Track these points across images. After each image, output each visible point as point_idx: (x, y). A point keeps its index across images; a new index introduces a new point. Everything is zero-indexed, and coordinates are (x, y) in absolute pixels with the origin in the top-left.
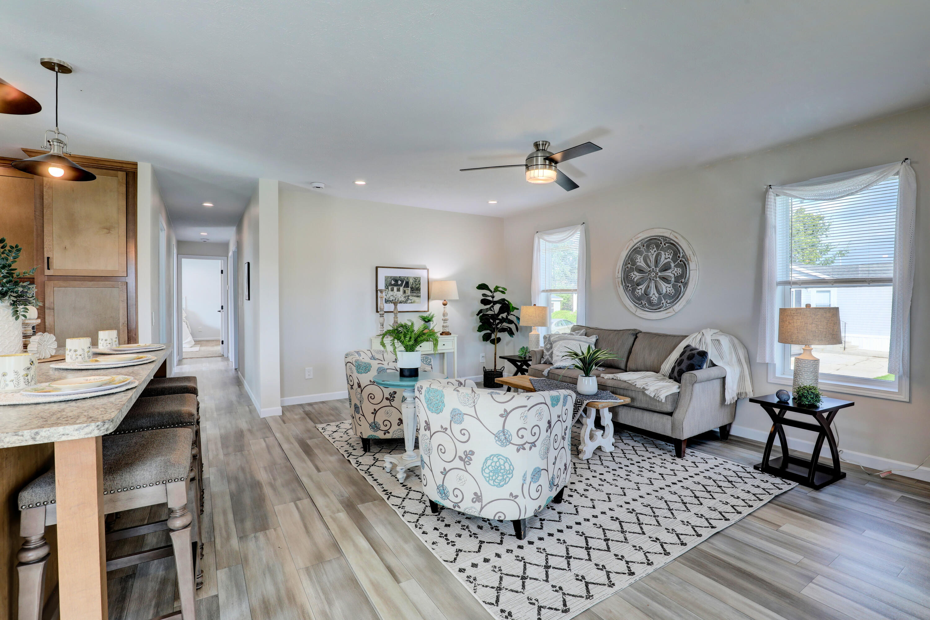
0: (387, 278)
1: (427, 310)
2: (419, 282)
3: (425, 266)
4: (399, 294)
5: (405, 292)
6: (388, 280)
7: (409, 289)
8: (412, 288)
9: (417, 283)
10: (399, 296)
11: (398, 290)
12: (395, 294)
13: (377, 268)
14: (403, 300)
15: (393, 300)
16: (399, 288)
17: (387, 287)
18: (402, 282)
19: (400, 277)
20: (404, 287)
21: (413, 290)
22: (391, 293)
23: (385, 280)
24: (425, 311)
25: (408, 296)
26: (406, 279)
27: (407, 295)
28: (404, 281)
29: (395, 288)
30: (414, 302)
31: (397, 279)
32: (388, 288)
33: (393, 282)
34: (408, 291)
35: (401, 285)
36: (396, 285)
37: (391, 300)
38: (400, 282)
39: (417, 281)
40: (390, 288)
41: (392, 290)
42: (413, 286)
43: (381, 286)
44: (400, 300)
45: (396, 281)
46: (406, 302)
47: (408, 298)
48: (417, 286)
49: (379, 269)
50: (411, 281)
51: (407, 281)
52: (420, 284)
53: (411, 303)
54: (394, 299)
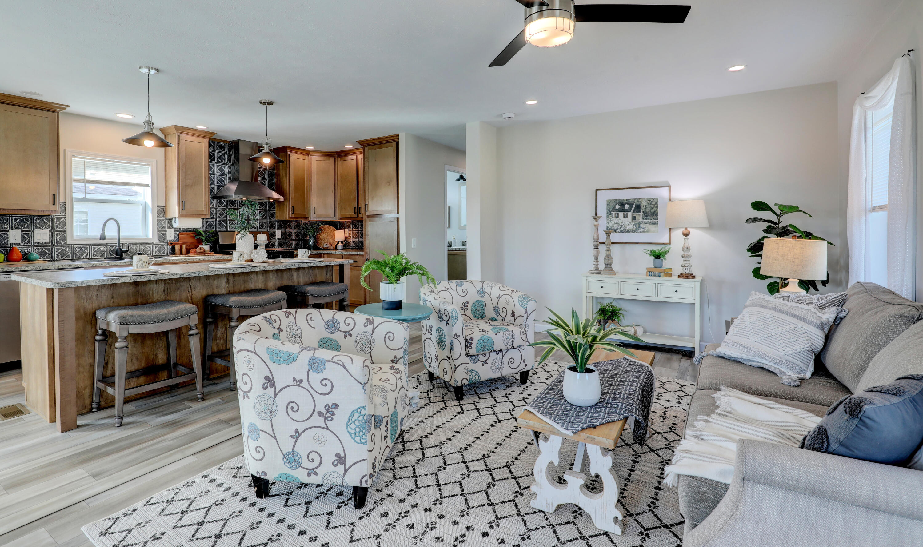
0: (609, 202)
1: (668, 242)
2: (655, 204)
3: (667, 182)
4: (627, 221)
5: (634, 218)
6: (611, 204)
7: (641, 214)
8: (645, 213)
9: (652, 206)
10: (627, 223)
11: (625, 216)
12: (620, 221)
13: (597, 190)
14: (632, 228)
15: (617, 229)
16: (627, 214)
17: (609, 213)
18: (631, 205)
19: (627, 200)
20: (633, 212)
21: (646, 215)
22: (615, 220)
23: (608, 205)
24: (663, 244)
25: (640, 224)
26: (636, 201)
27: (637, 221)
28: (633, 205)
29: (621, 214)
30: (648, 231)
31: (624, 202)
32: (611, 214)
33: (618, 207)
34: (640, 217)
35: (629, 210)
36: (623, 209)
37: (615, 228)
38: (627, 206)
39: (654, 203)
40: (613, 214)
41: (617, 216)
42: (647, 210)
43: (603, 210)
44: (627, 228)
45: (622, 205)
46: (636, 231)
47: (639, 227)
48: (653, 210)
49: (598, 192)
50: (644, 204)
51: (638, 204)
52: (657, 207)
53: (644, 232)
54: (619, 227)
